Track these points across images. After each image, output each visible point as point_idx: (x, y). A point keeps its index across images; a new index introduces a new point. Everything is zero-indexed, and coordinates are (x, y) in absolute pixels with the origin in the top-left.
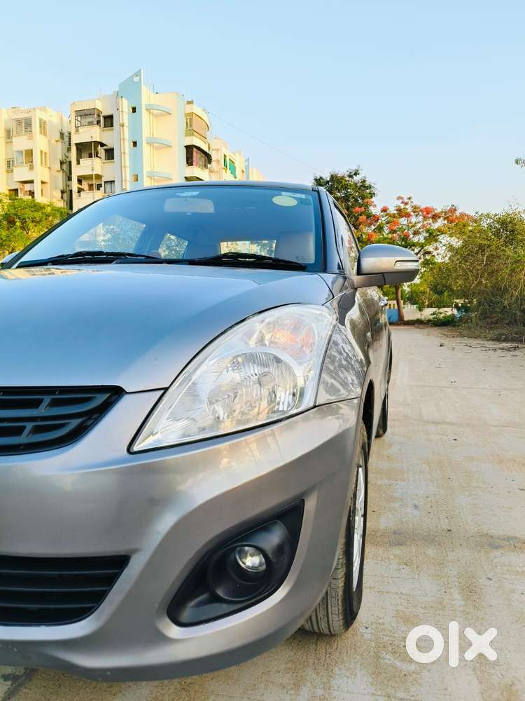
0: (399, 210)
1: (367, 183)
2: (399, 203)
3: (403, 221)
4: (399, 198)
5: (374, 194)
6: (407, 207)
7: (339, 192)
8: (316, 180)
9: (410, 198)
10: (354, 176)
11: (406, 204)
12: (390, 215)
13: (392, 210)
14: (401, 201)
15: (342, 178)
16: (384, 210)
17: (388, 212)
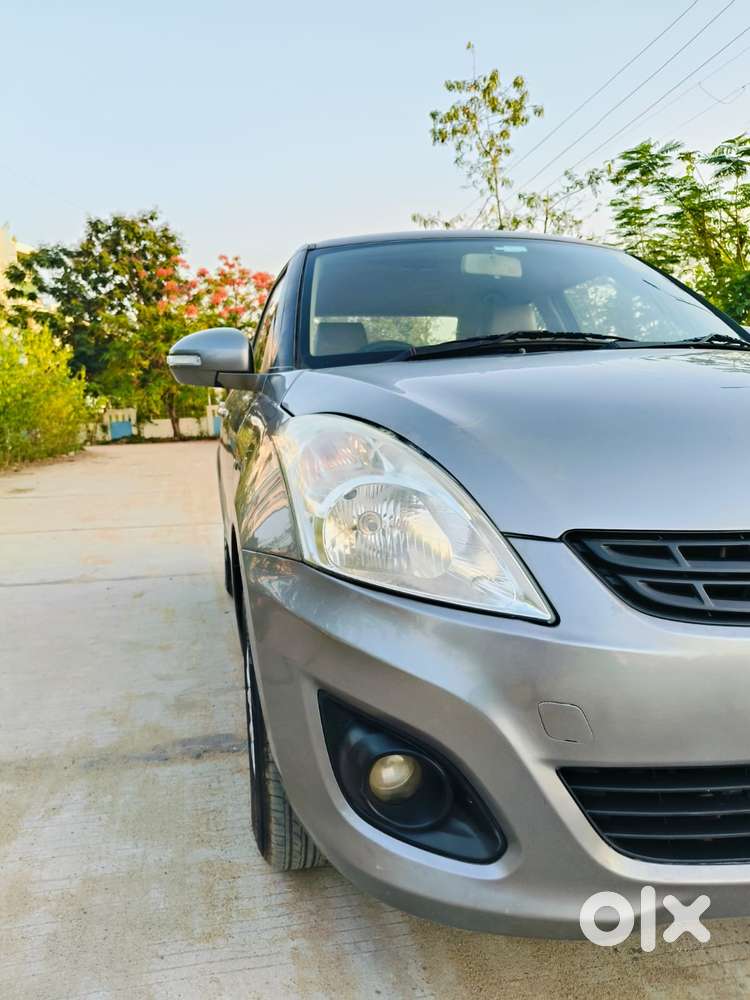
0: (222, 274)
1: (170, 233)
2: (221, 264)
3: (229, 290)
4: (222, 257)
5: (181, 249)
6: (233, 270)
7: (129, 243)
8: (90, 223)
9: (236, 259)
10: (150, 221)
11: (232, 266)
12: (209, 282)
13: (213, 275)
14: (224, 261)
15: (133, 223)
16: (202, 274)
17: (207, 277)
